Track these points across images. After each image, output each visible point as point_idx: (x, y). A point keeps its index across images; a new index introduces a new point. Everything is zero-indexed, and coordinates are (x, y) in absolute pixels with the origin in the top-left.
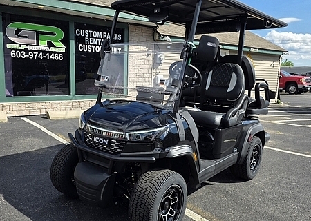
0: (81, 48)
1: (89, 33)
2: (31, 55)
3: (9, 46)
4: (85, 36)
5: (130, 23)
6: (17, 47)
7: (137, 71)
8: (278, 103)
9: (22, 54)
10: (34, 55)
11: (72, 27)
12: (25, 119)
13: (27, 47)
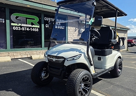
0: (47, 26)
1: (50, 19)
2: (23, 29)
3: (12, 24)
4: (48, 21)
5: (68, 15)
6: (16, 24)
7: (72, 37)
8: (127, 50)
9: (18, 28)
10: (25, 29)
11: (43, 16)
12: (20, 60)
13: (21, 25)
